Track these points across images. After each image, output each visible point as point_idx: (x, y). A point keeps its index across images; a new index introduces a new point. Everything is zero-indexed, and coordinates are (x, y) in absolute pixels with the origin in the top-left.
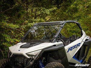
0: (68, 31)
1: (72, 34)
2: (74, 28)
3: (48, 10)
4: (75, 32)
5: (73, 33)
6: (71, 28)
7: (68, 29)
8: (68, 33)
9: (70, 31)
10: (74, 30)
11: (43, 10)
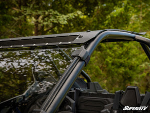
0: (107, 64)
1: (116, 70)
2: (121, 58)
3: (65, 17)
4: (124, 66)
5: (119, 67)
6: (115, 58)
7: (108, 59)
8: (107, 69)
9: (113, 64)
10: (122, 61)
11: (55, 16)
